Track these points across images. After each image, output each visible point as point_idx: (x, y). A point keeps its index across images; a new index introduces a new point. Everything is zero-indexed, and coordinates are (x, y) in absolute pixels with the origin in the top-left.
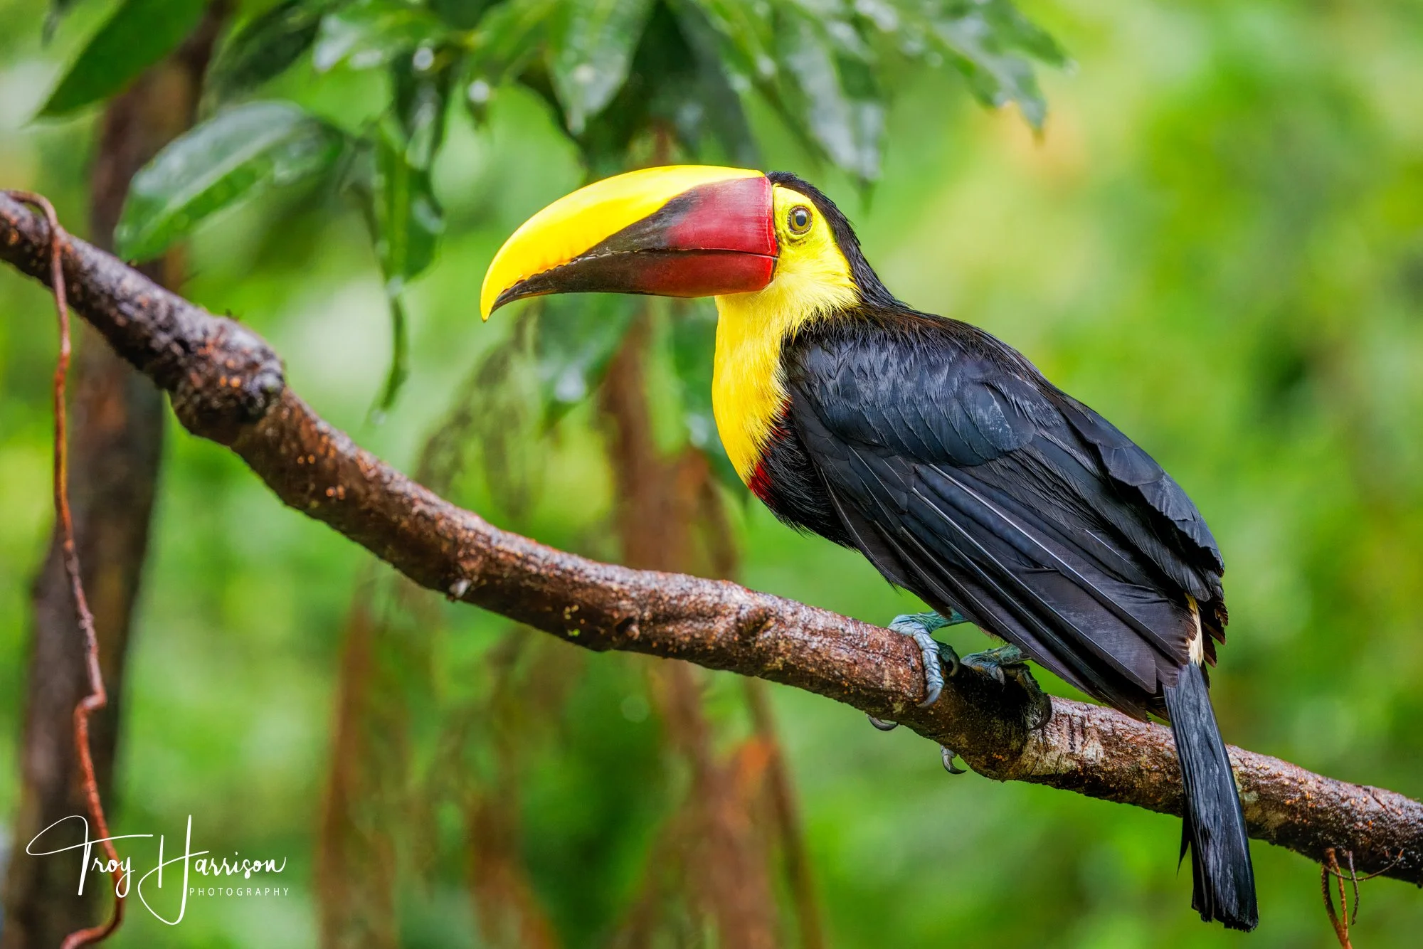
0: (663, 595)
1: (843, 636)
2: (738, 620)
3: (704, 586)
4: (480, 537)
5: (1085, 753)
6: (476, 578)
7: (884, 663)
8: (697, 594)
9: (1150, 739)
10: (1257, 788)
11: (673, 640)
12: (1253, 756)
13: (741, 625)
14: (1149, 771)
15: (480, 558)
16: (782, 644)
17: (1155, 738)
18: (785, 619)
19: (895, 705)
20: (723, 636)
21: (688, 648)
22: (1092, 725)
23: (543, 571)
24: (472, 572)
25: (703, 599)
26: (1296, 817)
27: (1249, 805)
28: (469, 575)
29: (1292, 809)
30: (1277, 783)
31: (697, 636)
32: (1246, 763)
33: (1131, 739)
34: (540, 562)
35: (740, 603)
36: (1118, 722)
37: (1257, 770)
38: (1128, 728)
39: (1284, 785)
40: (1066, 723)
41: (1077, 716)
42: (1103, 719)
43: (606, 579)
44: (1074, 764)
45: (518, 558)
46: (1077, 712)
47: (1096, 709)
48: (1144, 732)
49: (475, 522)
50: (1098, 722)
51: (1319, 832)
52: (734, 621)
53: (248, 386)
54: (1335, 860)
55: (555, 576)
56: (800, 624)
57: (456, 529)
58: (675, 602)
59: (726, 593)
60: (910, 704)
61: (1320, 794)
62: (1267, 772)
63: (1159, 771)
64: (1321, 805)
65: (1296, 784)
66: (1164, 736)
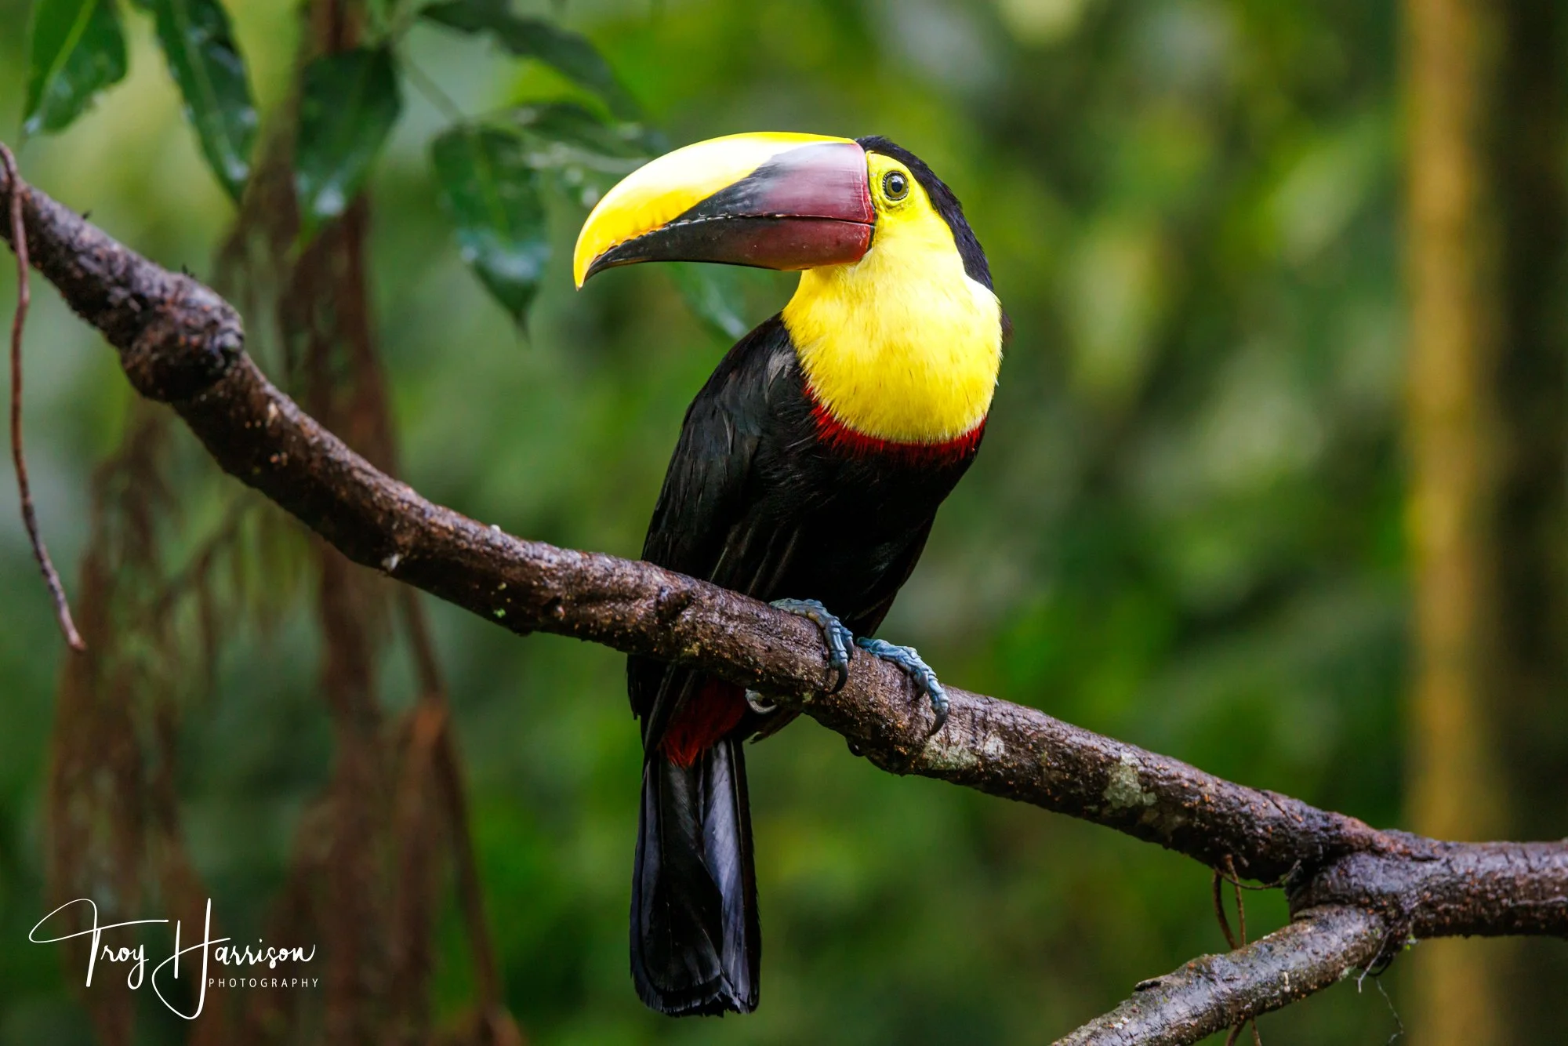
0: (588, 575)
1: (757, 621)
2: (658, 603)
3: (626, 567)
4: (415, 509)
5: (986, 748)
6: (407, 553)
7: (797, 651)
8: (620, 574)
9: (1051, 735)
10: (1157, 788)
11: (595, 622)
12: (1152, 756)
13: (661, 608)
14: (1049, 768)
15: (413, 531)
16: (700, 627)
17: (1056, 735)
18: (703, 603)
19: (805, 694)
20: (643, 620)
21: (608, 631)
22: (994, 720)
23: (474, 547)
24: (405, 546)
25: (625, 580)
26: (1194, 820)
27: (1147, 806)
28: (402, 549)
29: (1191, 812)
30: (1176, 785)
31: (618, 618)
32: (1146, 764)
33: (1032, 734)
34: (470, 537)
35: (660, 585)
36: (1019, 716)
37: (1157, 770)
38: (1029, 723)
39: (1183, 788)
40: (969, 717)
41: (978, 709)
42: (1004, 713)
43: (535, 557)
44: (975, 759)
45: (450, 533)
46: (980, 706)
47: (997, 702)
48: (1045, 728)
49: (409, 494)
50: (999, 716)
51: (1217, 837)
52: (654, 603)
53: (207, 346)
54: (1232, 867)
55: (485, 552)
56: (717, 608)
57: (392, 500)
58: (599, 582)
59: (646, 574)
60: (820, 694)
61: (1220, 798)
62: (1167, 773)
63: (1058, 768)
64: (1220, 808)
65: (1195, 787)
66: (1064, 733)
